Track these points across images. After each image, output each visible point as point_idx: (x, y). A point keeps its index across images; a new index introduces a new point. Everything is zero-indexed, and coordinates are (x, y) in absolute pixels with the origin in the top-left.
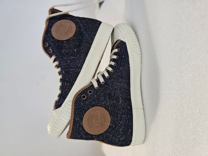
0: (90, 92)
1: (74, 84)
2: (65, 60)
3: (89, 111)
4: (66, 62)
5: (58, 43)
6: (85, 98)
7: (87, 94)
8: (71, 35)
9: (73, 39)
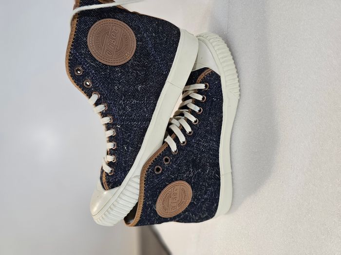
0: (167, 160)
1: (140, 148)
2: (120, 105)
3: (165, 189)
4: (124, 109)
5: (105, 71)
6: (160, 172)
7: (162, 164)
8: (128, 55)
9: (132, 64)
